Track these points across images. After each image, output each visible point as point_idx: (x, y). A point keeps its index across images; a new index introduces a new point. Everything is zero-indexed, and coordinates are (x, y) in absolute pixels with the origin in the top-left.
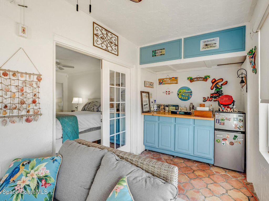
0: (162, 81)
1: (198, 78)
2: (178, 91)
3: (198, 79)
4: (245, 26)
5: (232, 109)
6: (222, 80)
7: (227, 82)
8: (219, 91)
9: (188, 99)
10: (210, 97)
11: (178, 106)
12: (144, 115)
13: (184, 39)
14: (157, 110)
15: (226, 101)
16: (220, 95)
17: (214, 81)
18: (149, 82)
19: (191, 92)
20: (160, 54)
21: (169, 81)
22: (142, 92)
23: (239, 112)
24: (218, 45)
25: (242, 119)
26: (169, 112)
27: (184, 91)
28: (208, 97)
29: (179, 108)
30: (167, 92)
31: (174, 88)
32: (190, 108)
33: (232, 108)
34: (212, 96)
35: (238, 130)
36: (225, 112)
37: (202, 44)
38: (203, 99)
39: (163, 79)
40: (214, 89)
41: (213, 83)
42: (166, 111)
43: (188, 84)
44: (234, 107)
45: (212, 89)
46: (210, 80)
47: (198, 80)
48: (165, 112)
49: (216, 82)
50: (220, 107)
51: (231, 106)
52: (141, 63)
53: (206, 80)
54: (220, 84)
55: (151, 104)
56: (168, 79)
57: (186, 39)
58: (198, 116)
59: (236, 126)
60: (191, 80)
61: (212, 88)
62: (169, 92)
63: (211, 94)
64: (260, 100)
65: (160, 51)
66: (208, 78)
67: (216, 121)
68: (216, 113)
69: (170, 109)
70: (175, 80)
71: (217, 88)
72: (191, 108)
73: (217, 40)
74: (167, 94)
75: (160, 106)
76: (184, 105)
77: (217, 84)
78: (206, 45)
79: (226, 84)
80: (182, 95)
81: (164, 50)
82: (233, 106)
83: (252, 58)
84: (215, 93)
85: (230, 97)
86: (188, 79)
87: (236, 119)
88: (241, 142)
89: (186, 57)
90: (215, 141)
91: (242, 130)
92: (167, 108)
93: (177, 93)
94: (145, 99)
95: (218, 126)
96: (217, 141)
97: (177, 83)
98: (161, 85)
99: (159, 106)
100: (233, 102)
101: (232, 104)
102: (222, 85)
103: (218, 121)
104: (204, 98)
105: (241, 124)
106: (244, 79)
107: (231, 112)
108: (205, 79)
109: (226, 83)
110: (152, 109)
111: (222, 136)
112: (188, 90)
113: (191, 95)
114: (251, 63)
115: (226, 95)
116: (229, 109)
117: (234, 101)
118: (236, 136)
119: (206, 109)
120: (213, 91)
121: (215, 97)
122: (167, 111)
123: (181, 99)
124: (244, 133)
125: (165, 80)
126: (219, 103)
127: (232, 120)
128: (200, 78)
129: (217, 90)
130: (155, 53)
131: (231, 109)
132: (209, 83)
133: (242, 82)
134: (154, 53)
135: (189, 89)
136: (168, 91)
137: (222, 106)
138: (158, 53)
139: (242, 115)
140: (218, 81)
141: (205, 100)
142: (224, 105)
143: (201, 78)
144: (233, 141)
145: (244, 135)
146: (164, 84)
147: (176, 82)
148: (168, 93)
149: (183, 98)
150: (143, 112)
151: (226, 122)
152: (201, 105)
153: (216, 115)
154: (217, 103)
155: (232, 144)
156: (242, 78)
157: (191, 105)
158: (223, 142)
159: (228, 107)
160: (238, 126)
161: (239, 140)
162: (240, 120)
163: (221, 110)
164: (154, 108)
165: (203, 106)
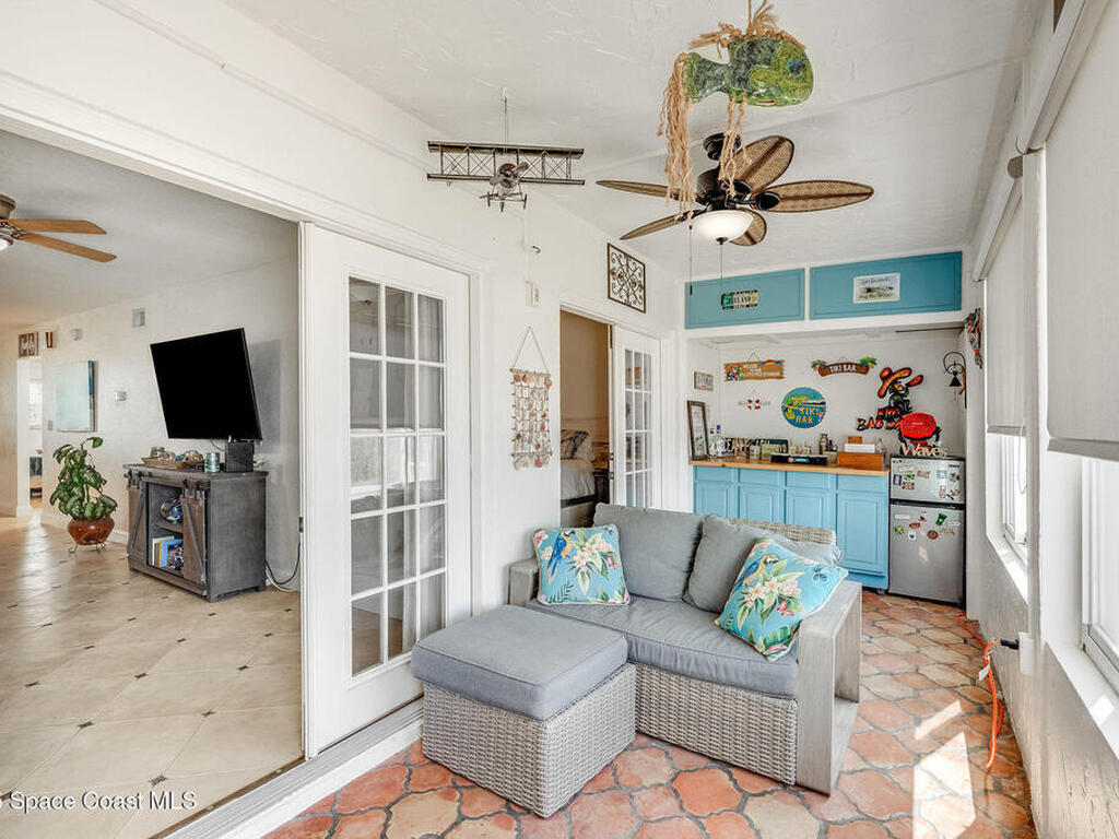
0: (735, 371)
1: (842, 364)
2: (786, 400)
3: (842, 367)
4: (960, 253)
5: (933, 450)
6: (910, 371)
7: (922, 376)
8: (900, 402)
9: (815, 423)
10: (877, 419)
11: (786, 442)
12: (696, 467)
13: (812, 269)
14: (723, 453)
15: (918, 427)
16: (904, 412)
17: (887, 375)
18: (703, 375)
19: (823, 403)
20: (745, 303)
21: (759, 372)
22: (690, 404)
23: (951, 457)
24: (896, 292)
25: (957, 474)
26: (760, 458)
27: (803, 399)
28: (871, 418)
29: (790, 448)
30: (750, 401)
31: (774, 392)
32: (821, 447)
33: (934, 446)
34: (883, 416)
35: (947, 500)
36: (916, 457)
37: (858, 285)
38: (856, 424)
39: (739, 365)
40: (889, 395)
41: (884, 379)
42: (751, 457)
43: (813, 381)
44: (940, 442)
45: (881, 396)
46: (875, 372)
47: (843, 371)
48: (748, 457)
49: (893, 378)
50: (903, 445)
51: (931, 442)
52: (690, 325)
53: (863, 370)
54: (904, 382)
55: (710, 436)
56: (755, 365)
57: (814, 271)
58: (848, 466)
59: (942, 490)
60: (824, 369)
61: (883, 393)
62: (758, 401)
63: (880, 410)
64: (987, 427)
65: (746, 295)
66: (870, 364)
67: (895, 480)
68: (893, 459)
69: (763, 452)
70: (774, 368)
71: (896, 392)
72: (824, 448)
73: (895, 280)
74: (753, 408)
75: (731, 443)
76: (804, 440)
77: (895, 381)
78: (869, 290)
79: (920, 382)
80: (797, 413)
81: (756, 295)
82: (937, 440)
83: (974, 332)
84: (889, 408)
85: (928, 420)
86: (814, 366)
87: (942, 474)
88: (956, 531)
89: (815, 315)
90: (893, 530)
91: (957, 500)
92: (755, 449)
93: (783, 407)
94: (698, 423)
95: (898, 493)
96: (896, 530)
97: (781, 377)
98: (734, 383)
99: (729, 443)
100: (937, 431)
101: (934, 436)
102: (908, 385)
103: (897, 482)
104: (860, 420)
105: (956, 485)
106: (959, 377)
107: (932, 458)
108: (863, 367)
109: (920, 379)
110: (712, 451)
111: (907, 517)
112: (814, 398)
113: (823, 410)
114: (972, 342)
115: (918, 414)
116: (925, 450)
117: (938, 428)
118: (942, 517)
119: (869, 448)
120: (885, 402)
121: (890, 419)
122: (755, 457)
123: (792, 422)
124: (962, 507)
125: (745, 366)
126: (900, 433)
127: (933, 475)
128: (847, 364)
129: (896, 398)
130: (731, 301)
131: (930, 448)
132: (873, 380)
133: (955, 383)
134: (727, 301)
135: (816, 395)
136: (754, 399)
137: (908, 441)
138: (739, 301)
139: (956, 463)
140: (897, 376)
141: (862, 426)
142: (912, 440)
143: (851, 364)
144: (937, 528)
145: (962, 512)
146: (742, 379)
147: (778, 374)
148: (757, 404)
149: (798, 418)
150: (694, 458)
151: (918, 480)
152: (851, 440)
153: (892, 464)
154: (895, 433)
155: (933, 535)
156: (955, 373)
157: (824, 440)
158: (911, 532)
159: (925, 445)
160: (948, 492)
161: (950, 525)
162: (953, 475)
163: (906, 453)
164: (718, 448)
165: (859, 440)
